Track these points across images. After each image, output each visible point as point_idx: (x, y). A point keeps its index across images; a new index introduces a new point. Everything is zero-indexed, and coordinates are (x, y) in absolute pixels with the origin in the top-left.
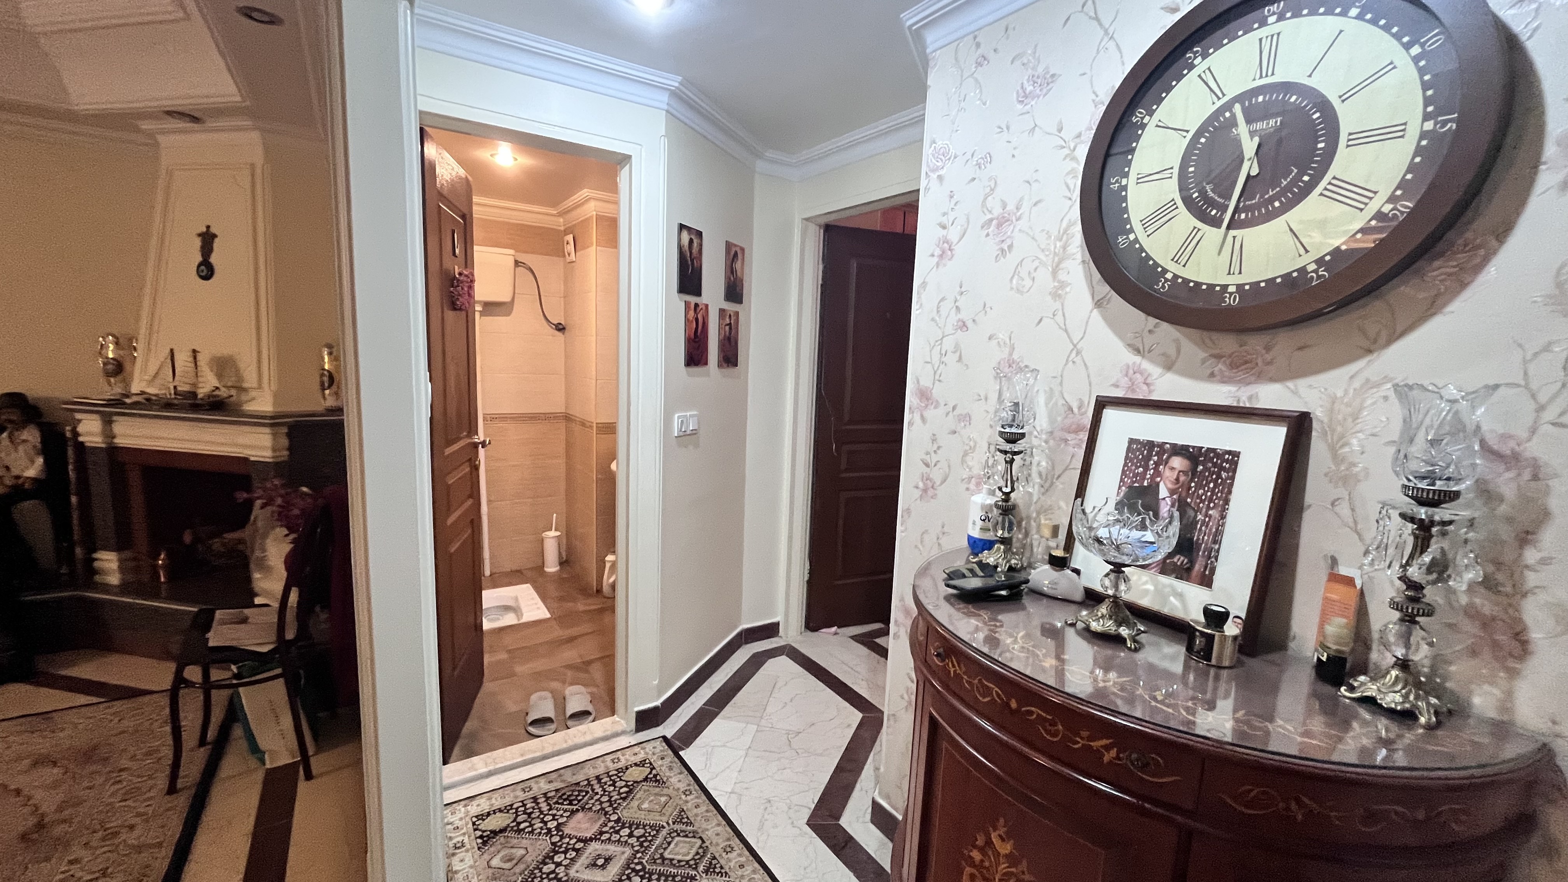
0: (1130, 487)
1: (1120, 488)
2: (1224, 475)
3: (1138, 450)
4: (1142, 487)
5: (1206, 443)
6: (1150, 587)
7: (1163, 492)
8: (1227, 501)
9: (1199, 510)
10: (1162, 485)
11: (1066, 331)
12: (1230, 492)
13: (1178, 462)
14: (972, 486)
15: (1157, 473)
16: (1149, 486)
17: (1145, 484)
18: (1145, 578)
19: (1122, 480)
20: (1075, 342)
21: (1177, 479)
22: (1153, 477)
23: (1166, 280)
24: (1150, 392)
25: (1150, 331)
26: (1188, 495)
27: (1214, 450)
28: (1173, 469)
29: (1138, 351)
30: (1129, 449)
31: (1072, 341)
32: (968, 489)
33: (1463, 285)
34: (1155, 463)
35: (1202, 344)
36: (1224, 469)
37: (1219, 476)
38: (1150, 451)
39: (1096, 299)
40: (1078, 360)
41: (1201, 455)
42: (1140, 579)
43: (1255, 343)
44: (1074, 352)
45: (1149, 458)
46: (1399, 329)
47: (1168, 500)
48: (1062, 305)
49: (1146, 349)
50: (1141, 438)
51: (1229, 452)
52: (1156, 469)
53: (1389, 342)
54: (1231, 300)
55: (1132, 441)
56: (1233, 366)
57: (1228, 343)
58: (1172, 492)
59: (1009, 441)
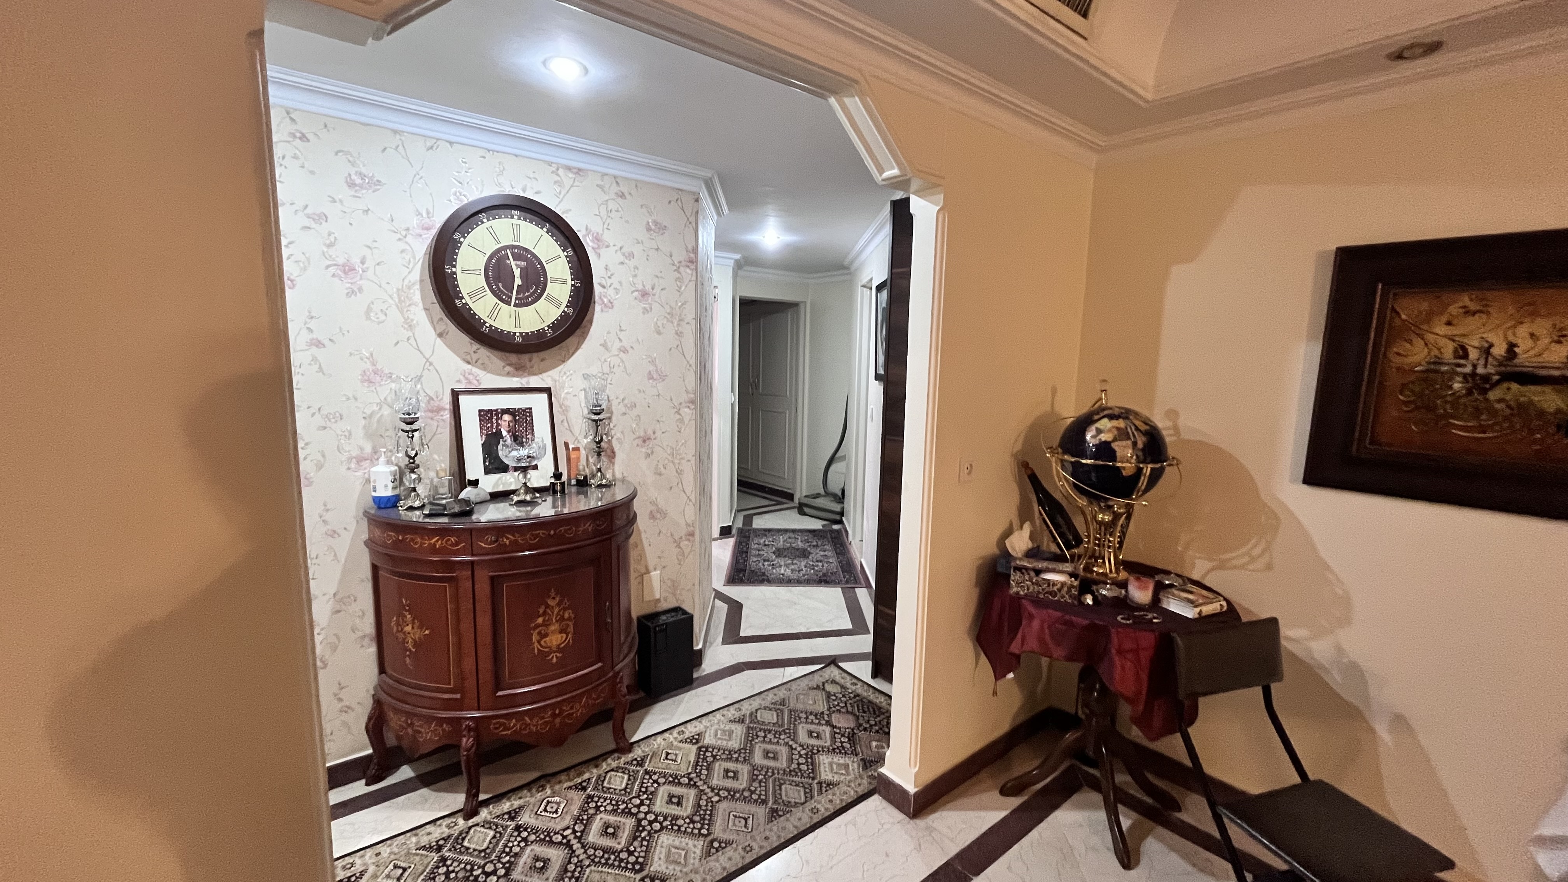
0: (487, 435)
1: (481, 436)
2: (528, 419)
3: (486, 414)
4: (493, 433)
5: (517, 406)
6: (512, 480)
7: (504, 433)
8: (533, 430)
9: (523, 437)
10: (502, 430)
11: (419, 350)
12: (533, 426)
13: (506, 417)
14: (353, 466)
15: (498, 425)
16: (496, 431)
17: (494, 431)
18: (508, 477)
19: (481, 432)
20: (427, 356)
21: (509, 425)
22: (497, 427)
23: (487, 327)
24: (480, 384)
25: (475, 352)
26: (516, 432)
27: (521, 409)
28: (505, 421)
29: (469, 363)
30: (480, 415)
31: (424, 357)
32: (349, 469)
33: (585, 339)
34: (496, 419)
35: (501, 359)
36: (527, 416)
37: (527, 420)
38: (491, 414)
39: (438, 331)
40: (431, 368)
41: (516, 412)
42: (506, 478)
43: (525, 357)
44: (428, 363)
45: (491, 418)
46: (571, 352)
47: (508, 436)
48: (414, 334)
49: (474, 361)
50: (485, 408)
51: (528, 409)
52: (497, 422)
53: (569, 358)
54: (519, 340)
55: (480, 411)
56: (517, 369)
57: (513, 358)
58: (509, 432)
59: (408, 424)
